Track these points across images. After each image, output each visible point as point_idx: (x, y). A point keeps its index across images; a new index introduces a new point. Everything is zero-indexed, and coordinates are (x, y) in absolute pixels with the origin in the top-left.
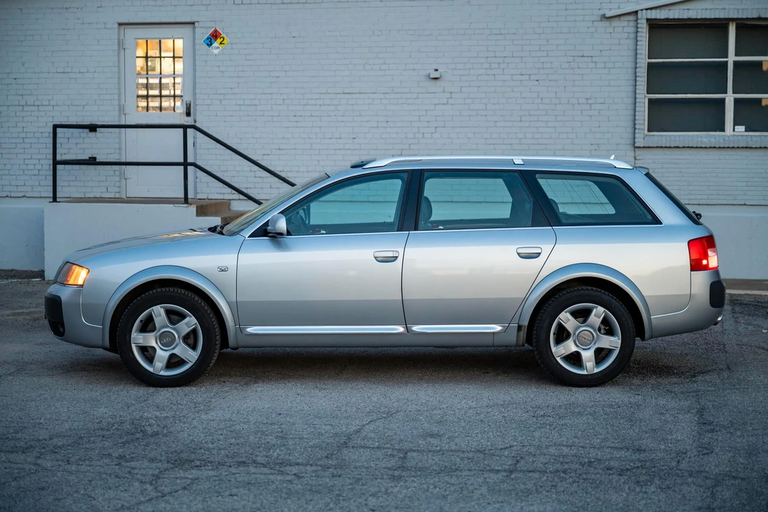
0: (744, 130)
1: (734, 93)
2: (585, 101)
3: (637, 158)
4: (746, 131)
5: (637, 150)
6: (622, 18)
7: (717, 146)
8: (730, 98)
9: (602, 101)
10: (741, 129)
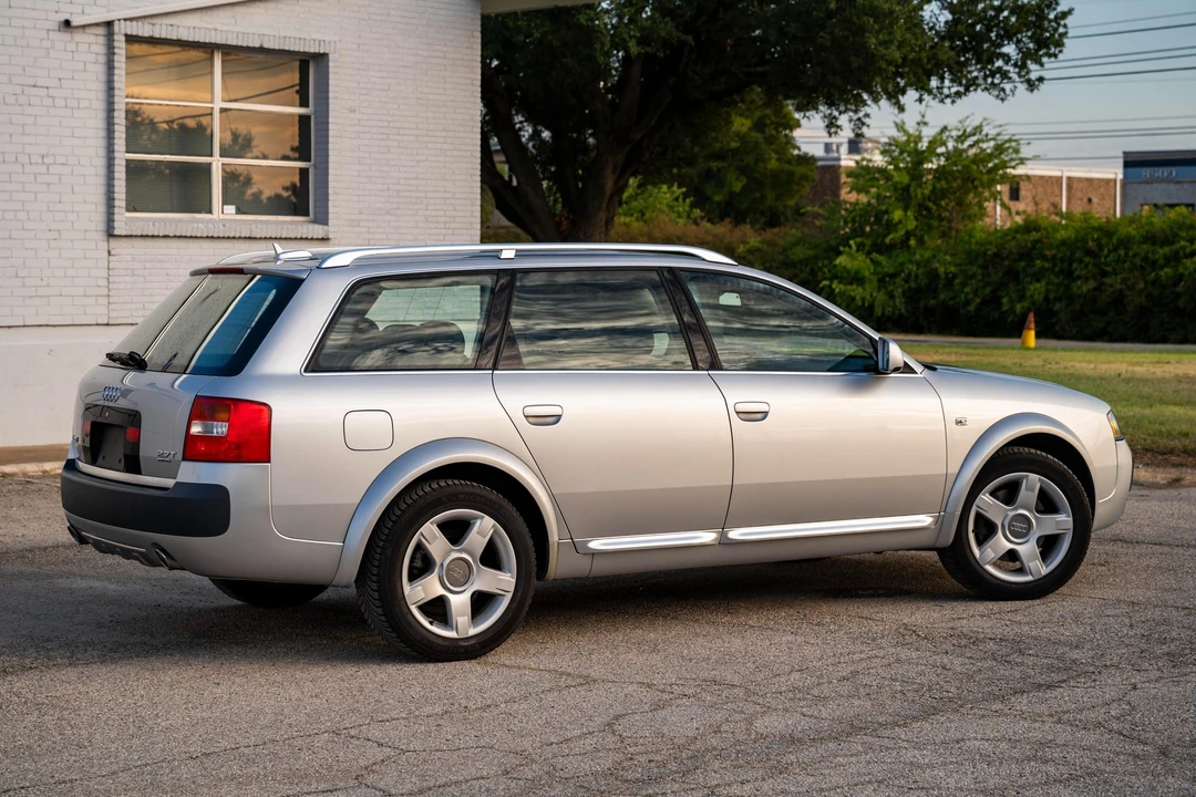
0: (234, 212)
1: (221, 156)
2: (40, 161)
3: (112, 252)
4: (237, 213)
5: (111, 239)
6: (88, 30)
7: (215, 235)
8: (217, 163)
9: (63, 160)
10: (231, 209)
